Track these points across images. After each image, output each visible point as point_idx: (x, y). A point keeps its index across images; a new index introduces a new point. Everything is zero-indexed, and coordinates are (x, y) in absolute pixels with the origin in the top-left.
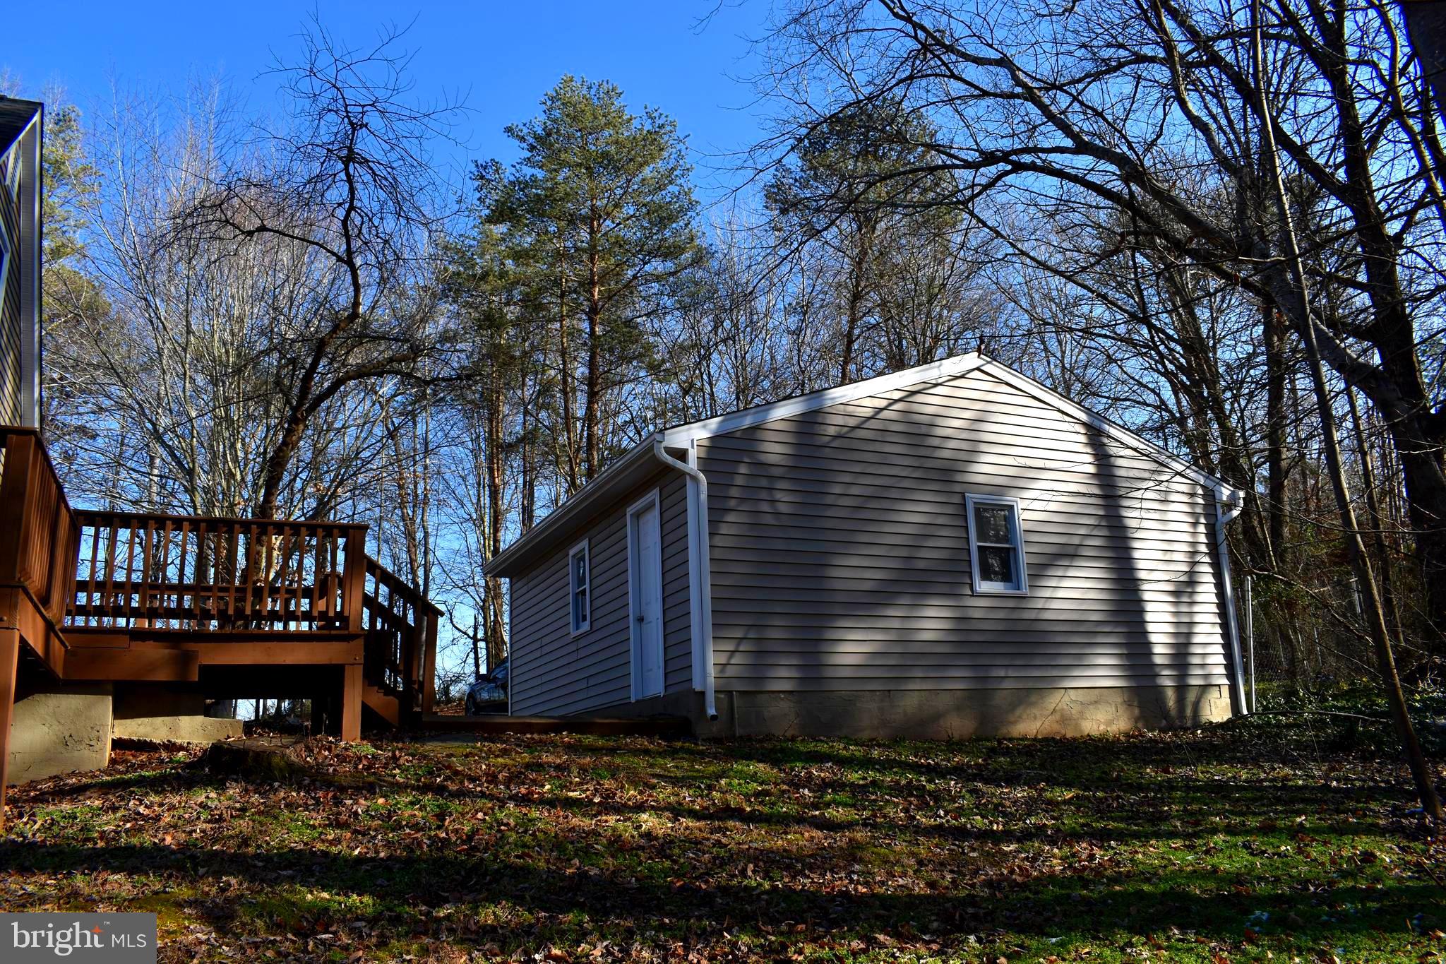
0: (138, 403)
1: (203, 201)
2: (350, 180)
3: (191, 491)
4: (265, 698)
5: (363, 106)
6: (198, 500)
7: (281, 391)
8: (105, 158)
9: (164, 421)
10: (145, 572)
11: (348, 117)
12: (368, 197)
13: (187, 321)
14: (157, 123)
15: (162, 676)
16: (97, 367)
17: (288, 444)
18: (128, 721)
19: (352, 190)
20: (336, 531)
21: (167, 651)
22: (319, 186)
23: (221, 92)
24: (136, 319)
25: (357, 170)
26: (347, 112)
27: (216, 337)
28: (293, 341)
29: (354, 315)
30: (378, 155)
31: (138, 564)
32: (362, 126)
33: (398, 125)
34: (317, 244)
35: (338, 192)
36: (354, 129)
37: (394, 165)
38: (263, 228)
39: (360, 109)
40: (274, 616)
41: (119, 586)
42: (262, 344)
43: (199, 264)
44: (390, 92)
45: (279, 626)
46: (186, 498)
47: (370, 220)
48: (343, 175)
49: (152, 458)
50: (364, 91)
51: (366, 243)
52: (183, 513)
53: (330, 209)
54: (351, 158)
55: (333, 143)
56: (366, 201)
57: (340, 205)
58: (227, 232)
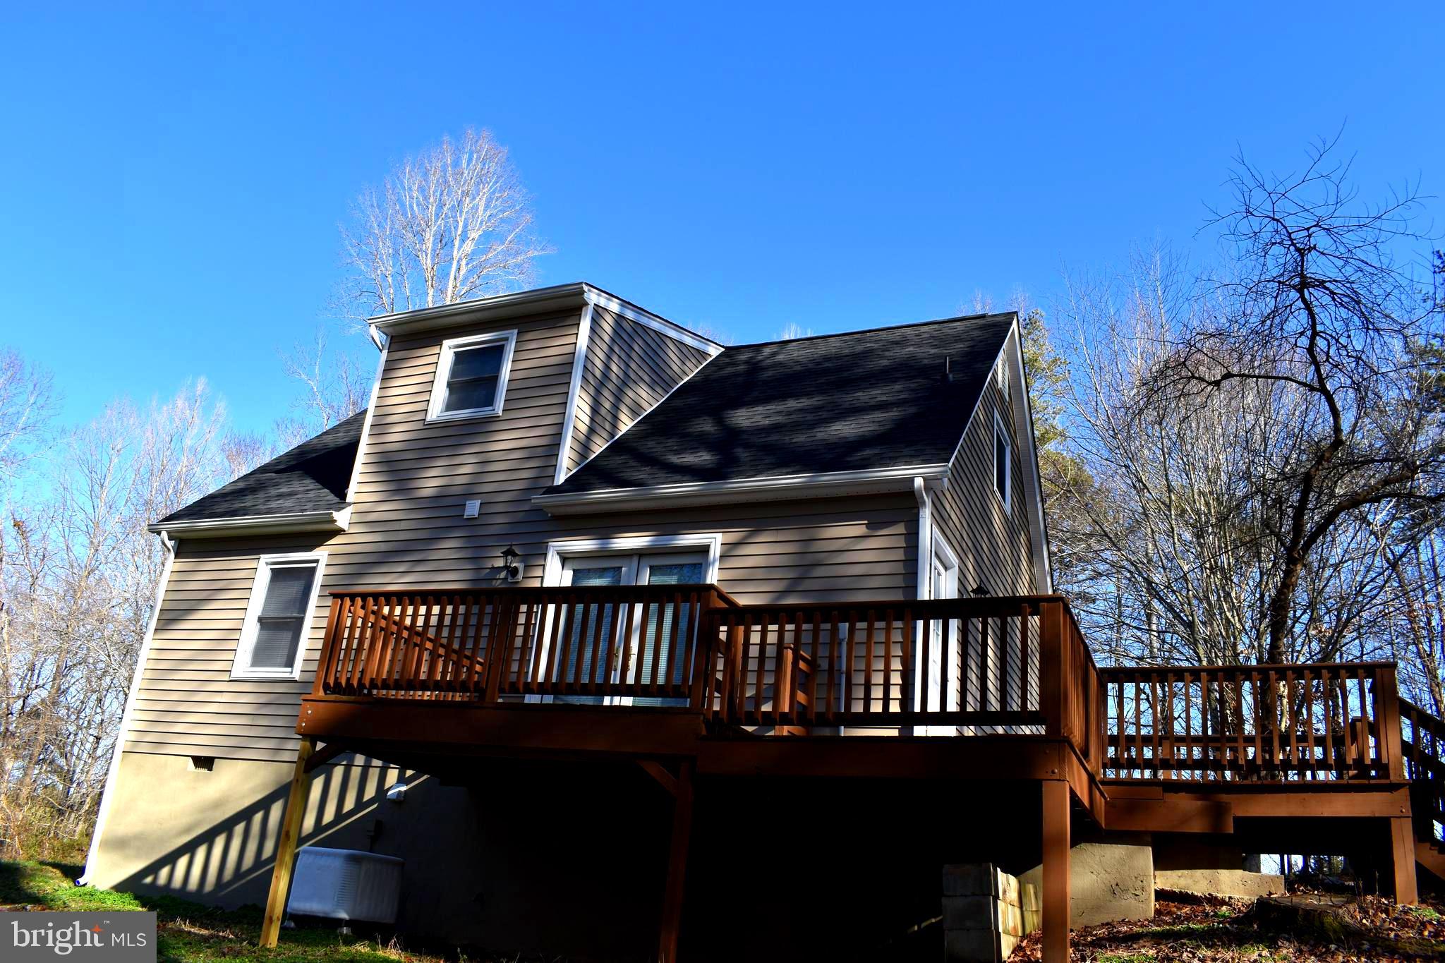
0: (1132, 564)
1: (1166, 362)
2: (1308, 307)
3: (1194, 643)
4: (1289, 853)
5: (1308, 229)
6: (1201, 652)
7: (1272, 533)
8: (1071, 346)
9: (1158, 578)
10: (1154, 726)
11: (1293, 244)
12: (1330, 318)
13: (1167, 480)
14: (1110, 303)
15: (1197, 827)
16: (1090, 536)
17: (1287, 586)
18: (1169, 873)
19: (1312, 315)
20: (1343, 672)
21: (1199, 803)
22: (1277, 320)
23: (1162, 259)
24: (1120, 485)
25: (1313, 294)
26: (1292, 240)
27: (1196, 491)
28: (1276, 480)
29: (1338, 443)
30: (1333, 274)
31: (1147, 719)
32: (1310, 249)
33: (1350, 238)
34: (1283, 378)
35: (1297, 322)
36: (1302, 255)
37: (1352, 279)
38: (1228, 376)
39: (1305, 233)
40: (1286, 765)
41: (1131, 740)
42: (1241, 490)
43: (1172, 422)
44: (1332, 208)
45: (1293, 776)
46: (1188, 651)
47: (1337, 341)
48: (1300, 304)
49: (1149, 616)
50: (1304, 214)
51: (1336, 366)
52: (1186, 664)
53: (1293, 341)
54: (1304, 284)
55: (1282, 275)
56: (1327, 322)
57: (1302, 334)
58: (1194, 386)
